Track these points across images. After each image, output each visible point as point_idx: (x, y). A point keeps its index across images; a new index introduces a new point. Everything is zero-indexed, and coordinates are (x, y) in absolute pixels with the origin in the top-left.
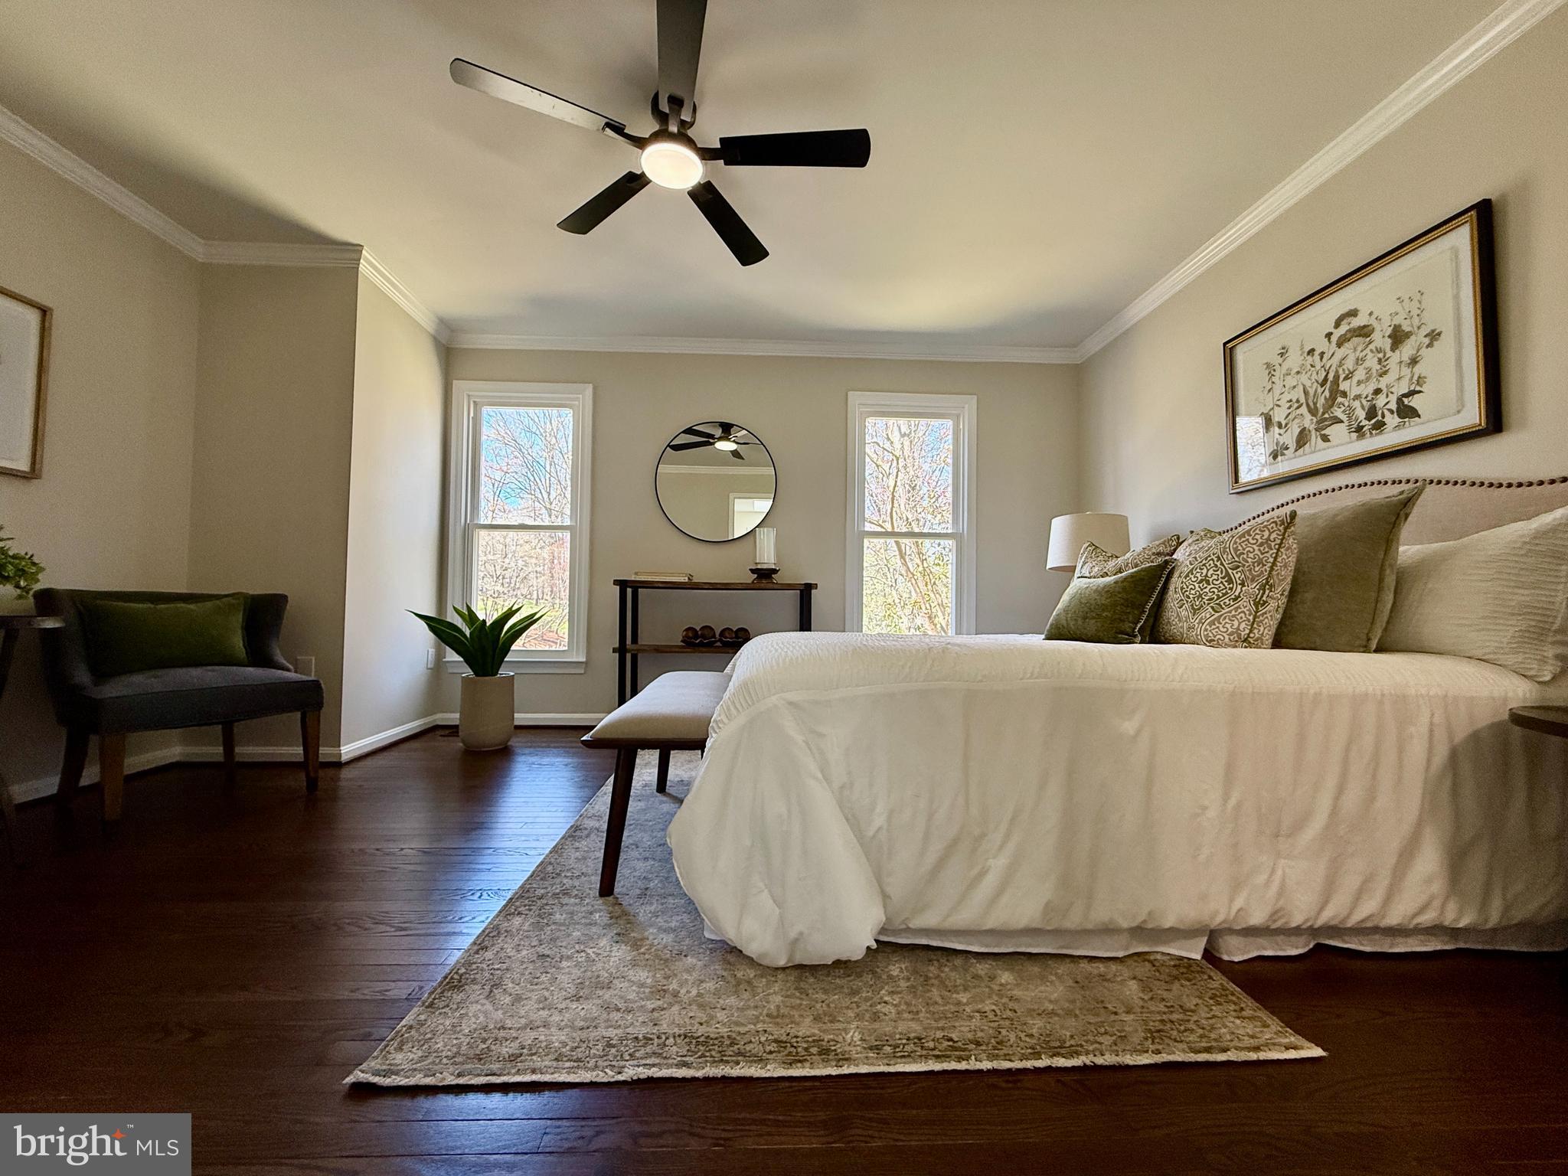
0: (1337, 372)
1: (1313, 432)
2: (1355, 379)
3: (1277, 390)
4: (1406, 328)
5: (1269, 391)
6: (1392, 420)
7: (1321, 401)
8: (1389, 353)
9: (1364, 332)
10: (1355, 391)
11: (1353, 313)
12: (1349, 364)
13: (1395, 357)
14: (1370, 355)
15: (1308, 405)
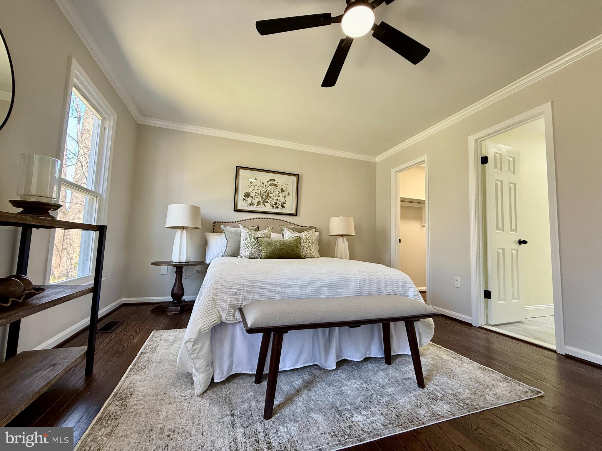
0: (269, 191)
1: (262, 203)
2: (273, 195)
3: (253, 188)
4: (284, 189)
5: (250, 187)
6: (280, 207)
7: (264, 196)
8: (280, 193)
9: (276, 186)
10: (273, 197)
11: (274, 180)
12: (272, 191)
14: (276, 191)
15: (261, 196)
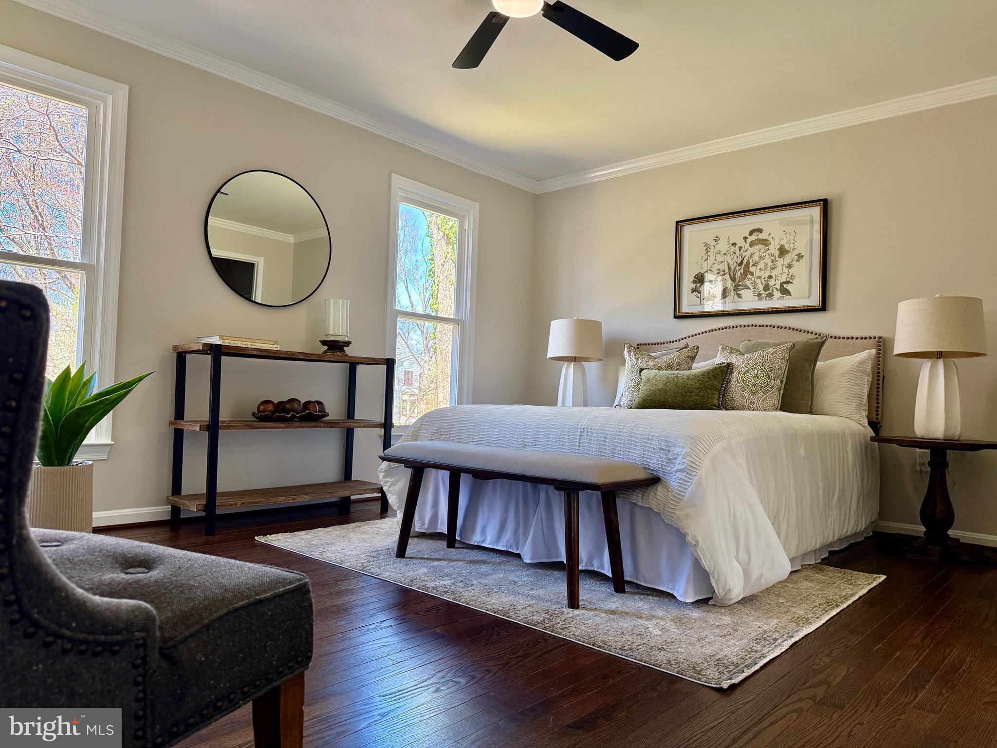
0: (748, 260)
1: (732, 291)
2: (759, 267)
3: (711, 260)
4: (787, 247)
5: (706, 260)
6: (777, 294)
7: (738, 275)
8: (778, 259)
9: (765, 242)
10: (758, 274)
11: (760, 231)
12: (756, 258)
13: (780, 262)
14: (767, 256)
15: (730, 275)
